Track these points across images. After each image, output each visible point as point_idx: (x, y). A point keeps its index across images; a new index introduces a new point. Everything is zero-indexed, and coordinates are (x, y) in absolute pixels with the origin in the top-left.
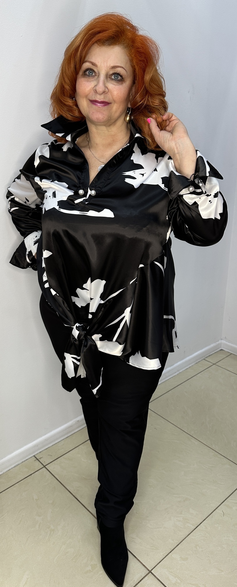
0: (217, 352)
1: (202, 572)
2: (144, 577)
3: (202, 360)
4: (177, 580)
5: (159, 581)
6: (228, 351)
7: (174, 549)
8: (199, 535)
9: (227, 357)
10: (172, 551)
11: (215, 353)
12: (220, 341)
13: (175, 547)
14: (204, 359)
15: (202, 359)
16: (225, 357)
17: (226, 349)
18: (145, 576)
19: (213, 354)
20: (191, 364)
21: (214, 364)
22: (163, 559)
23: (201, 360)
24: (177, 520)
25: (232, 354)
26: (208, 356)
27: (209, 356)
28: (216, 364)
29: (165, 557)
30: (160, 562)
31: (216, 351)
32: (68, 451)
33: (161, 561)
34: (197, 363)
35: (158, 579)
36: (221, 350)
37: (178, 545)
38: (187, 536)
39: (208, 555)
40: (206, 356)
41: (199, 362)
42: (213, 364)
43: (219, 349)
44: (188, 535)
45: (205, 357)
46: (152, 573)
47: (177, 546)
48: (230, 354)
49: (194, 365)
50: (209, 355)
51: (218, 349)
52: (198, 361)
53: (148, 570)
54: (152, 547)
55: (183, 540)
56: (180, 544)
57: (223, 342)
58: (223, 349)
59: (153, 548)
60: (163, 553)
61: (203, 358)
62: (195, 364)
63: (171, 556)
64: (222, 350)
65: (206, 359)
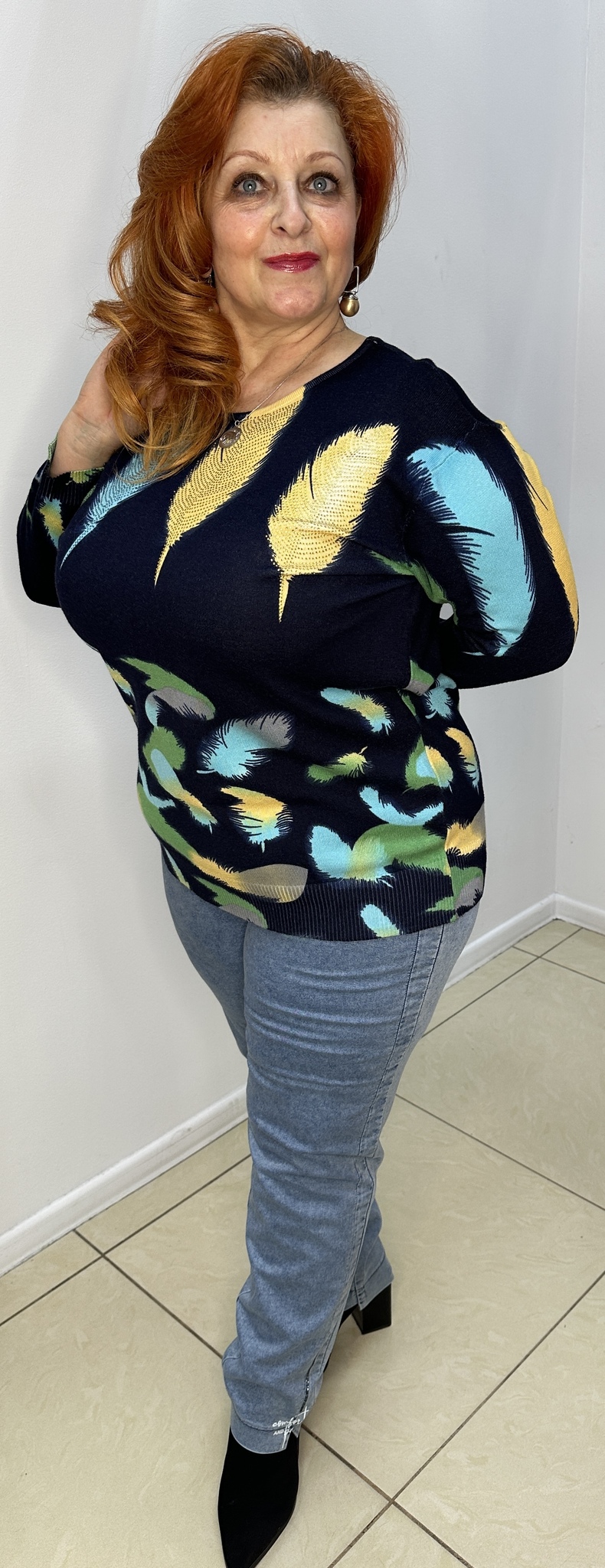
0: (544, 926)
1: (524, 1491)
2: (377, 1517)
3: (508, 949)
4: (461, 1516)
5: (417, 1522)
6: (574, 922)
7: (452, 1437)
8: (513, 1397)
9: (570, 936)
10: (447, 1442)
11: (540, 928)
12: (551, 897)
13: (454, 1434)
14: (513, 946)
15: (508, 945)
16: (565, 937)
17: (568, 916)
18: (380, 1514)
19: (536, 931)
20: (481, 960)
21: (538, 957)
22: (424, 1467)
23: (504, 948)
24: (456, 1363)
25: (582, 928)
26: (522, 936)
27: (526, 937)
28: (543, 957)
29: (429, 1460)
30: (416, 1475)
31: (541, 925)
32: (165, 1211)
33: (418, 1473)
34: (495, 957)
35: (413, 1519)
36: (554, 920)
37: (462, 1426)
38: (485, 1402)
39: (539, 1445)
40: (518, 939)
41: (500, 954)
42: (535, 958)
43: (550, 919)
44: (487, 1399)
45: (516, 941)
46: (396, 1505)
47: (459, 1429)
48: (578, 928)
49: (487, 962)
50: (525, 934)
51: (548, 917)
52: (499, 951)
53: (387, 1498)
54: (394, 1438)
55: (475, 1412)
56: (465, 1423)
57: (561, 897)
58: (559, 918)
59: (398, 1440)
60: (424, 1452)
61: (511, 944)
62: (491, 960)
63: (445, 1455)
64: (557, 919)
65: (517, 946)
